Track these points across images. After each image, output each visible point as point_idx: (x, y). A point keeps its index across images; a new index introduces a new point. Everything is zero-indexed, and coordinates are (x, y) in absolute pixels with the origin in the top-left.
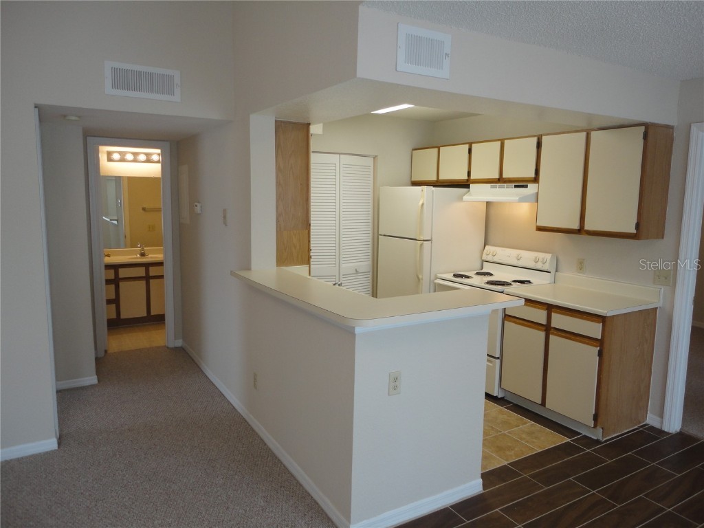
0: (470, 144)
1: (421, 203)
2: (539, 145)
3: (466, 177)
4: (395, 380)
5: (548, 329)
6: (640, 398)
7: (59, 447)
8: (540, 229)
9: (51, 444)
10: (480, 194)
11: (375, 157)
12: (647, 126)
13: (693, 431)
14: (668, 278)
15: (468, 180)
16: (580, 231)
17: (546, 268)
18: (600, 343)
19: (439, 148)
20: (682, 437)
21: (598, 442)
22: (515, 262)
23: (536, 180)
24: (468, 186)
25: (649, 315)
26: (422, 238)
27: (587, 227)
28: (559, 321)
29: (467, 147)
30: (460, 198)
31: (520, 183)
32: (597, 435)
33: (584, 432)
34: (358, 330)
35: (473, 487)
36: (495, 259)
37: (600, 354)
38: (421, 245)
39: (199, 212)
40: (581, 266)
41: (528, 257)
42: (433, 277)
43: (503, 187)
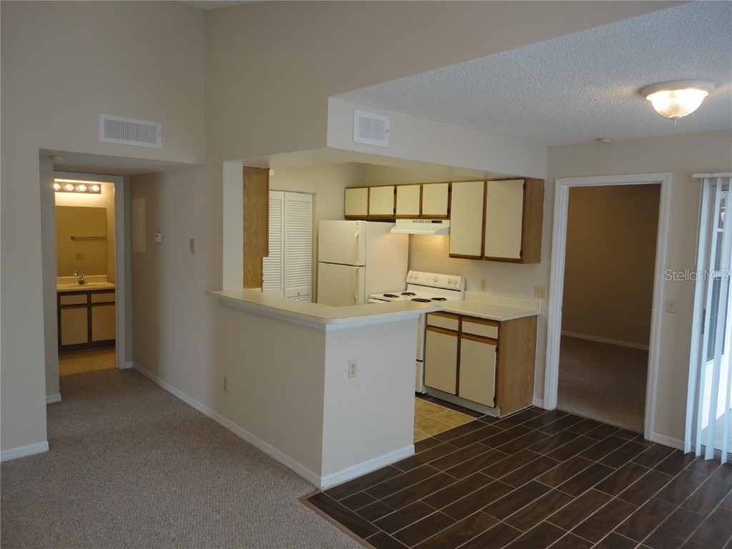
0: (396, 186)
1: (356, 234)
2: (450, 190)
3: (392, 213)
4: (353, 366)
5: (459, 334)
6: (527, 385)
7: (50, 449)
8: (452, 256)
9: (43, 446)
10: (403, 227)
11: (314, 195)
12: (526, 180)
13: (565, 408)
14: (543, 292)
15: (394, 216)
17: (457, 287)
18: (496, 342)
19: (369, 188)
20: (557, 412)
21: (497, 419)
23: (448, 217)
24: (394, 221)
25: (532, 320)
26: (357, 264)
27: (486, 255)
28: (468, 327)
29: (393, 188)
30: (388, 231)
31: (436, 219)
32: (496, 413)
33: (488, 413)
34: (328, 328)
35: (408, 451)
36: (417, 282)
37: (497, 350)
38: (357, 270)
39: (160, 241)
40: (483, 286)
41: (443, 279)
42: (366, 298)
43: (423, 222)
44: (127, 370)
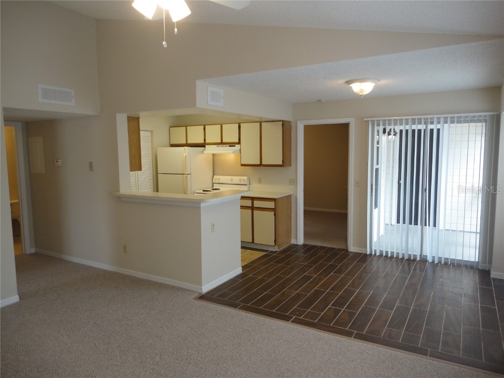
0: (205, 126)
1: (185, 155)
2: (239, 127)
3: (203, 142)
4: (213, 226)
5: (252, 208)
6: (289, 235)
7: (20, 300)
8: (243, 165)
9: (15, 299)
10: (210, 150)
11: (151, 131)
12: (283, 121)
13: (308, 243)
14: (294, 182)
15: (204, 143)
16: (261, 165)
17: (245, 183)
18: (274, 210)
19: (186, 127)
20: (305, 245)
21: (276, 252)
22: (230, 182)
23: (239, 143)
24: (204, 146)
25: (289, 197)
26: (186, 173)
27: (263, 163)
28: (257, 204)
29: (203, 127)
30: (202, 152)
31: (232, 145)
32: (276, 249)
33: (271, 249)
34: (202, 205)
35: (239, 271)
36: (220, 182)
37: (275, 214)
38: (186, 176)
39: (60, 165)
40: (260, 181)
41: (236, 179)
42: (192, 193)
43: (223, 147)
44: (31, 254)
